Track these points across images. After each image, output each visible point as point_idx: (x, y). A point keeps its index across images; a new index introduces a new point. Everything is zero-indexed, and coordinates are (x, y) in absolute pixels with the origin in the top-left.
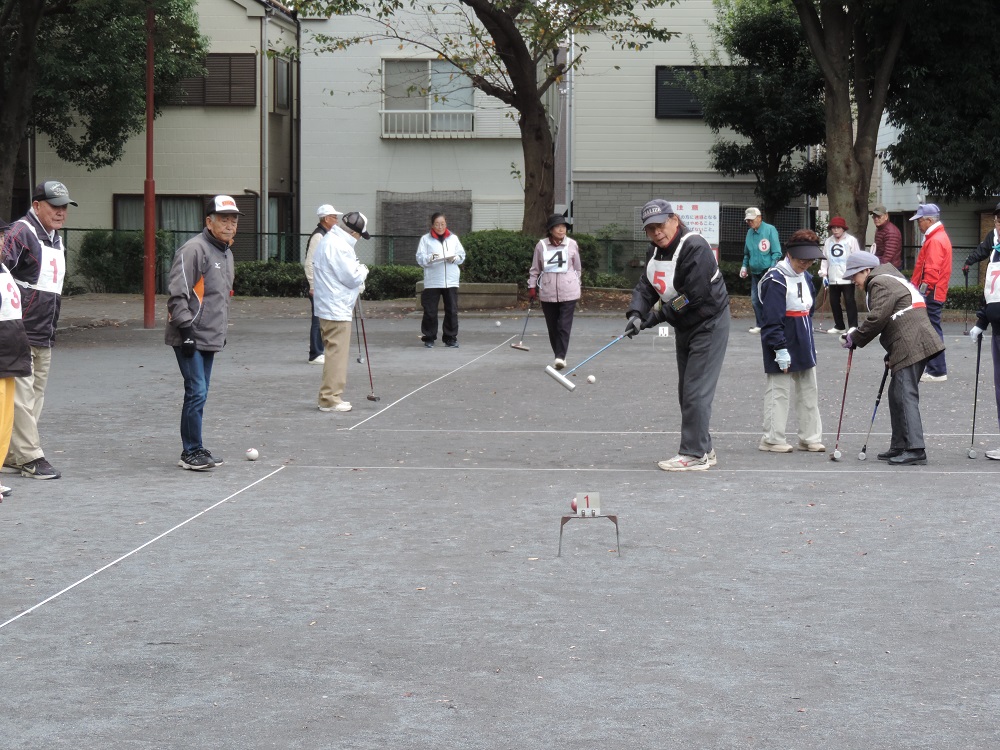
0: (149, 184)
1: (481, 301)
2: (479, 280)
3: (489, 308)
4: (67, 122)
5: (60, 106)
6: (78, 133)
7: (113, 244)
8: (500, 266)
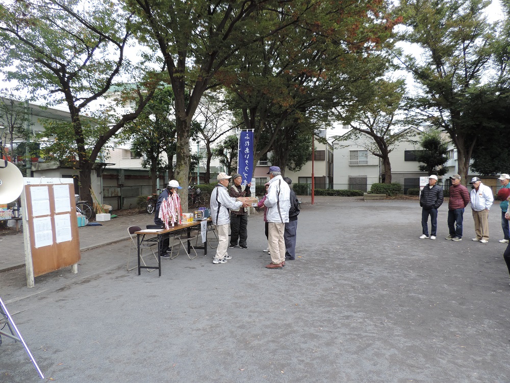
0: (313, 174)
1: (378, 198)
2: (377, 193)
3: (380, 199)
4: (291, 163)
5: (290, 160)
6: (293, 166)
7: (299, 186)
8: (382, 191)
